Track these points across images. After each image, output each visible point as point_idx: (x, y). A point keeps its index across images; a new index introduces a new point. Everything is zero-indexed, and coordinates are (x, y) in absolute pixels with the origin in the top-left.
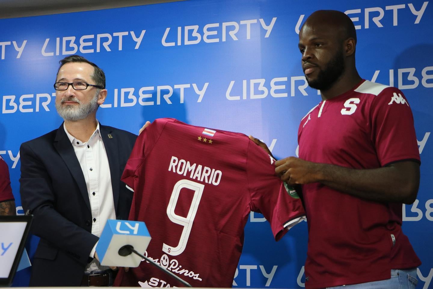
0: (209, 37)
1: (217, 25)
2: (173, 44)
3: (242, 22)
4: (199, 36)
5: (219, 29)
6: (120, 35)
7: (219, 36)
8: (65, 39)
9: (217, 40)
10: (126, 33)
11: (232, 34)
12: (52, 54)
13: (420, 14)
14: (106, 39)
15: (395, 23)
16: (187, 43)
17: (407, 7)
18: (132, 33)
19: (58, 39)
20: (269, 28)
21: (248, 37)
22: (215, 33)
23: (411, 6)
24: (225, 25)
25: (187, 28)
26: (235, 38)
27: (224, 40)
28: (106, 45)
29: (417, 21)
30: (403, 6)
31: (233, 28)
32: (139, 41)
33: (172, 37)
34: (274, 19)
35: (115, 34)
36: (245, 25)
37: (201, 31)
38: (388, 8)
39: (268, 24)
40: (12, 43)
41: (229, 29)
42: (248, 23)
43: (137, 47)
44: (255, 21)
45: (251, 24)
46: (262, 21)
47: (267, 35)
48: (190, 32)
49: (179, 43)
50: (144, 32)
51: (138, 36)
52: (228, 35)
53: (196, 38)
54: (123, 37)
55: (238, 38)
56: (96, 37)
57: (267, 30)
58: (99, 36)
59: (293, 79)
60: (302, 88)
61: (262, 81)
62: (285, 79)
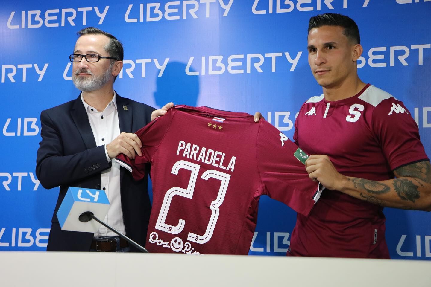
0: (170, 15)
1: (178, 3)
2: (135, 20)
3: (202, 1)
4: (160, 13)
5: (180, 7)
6: (85, 10)
7: (180, 13)
8: (30, 13)
9: (178, 18)
10: (90, 9)
11: (192, 12)
12: (17, 27)
14: (71, 14)
15: (345, 6)
16: (149, 19)
18: (96, 9)
19: (23, 13)
20: (228, 8)
21: (208, 16)
22: (176, 10)
24: (185, 3)
25: (149, 6)
26: (195, 17)
27: (184, 17)
28: (70, 19)
29: (365, 5)
31: (192, 6)
32: (102, 16)
33: (135, 14)
35: (79, 9)
36: (205, 4)
37: (162, 9)
39: (226, 3)
41: (189, 7)
42: (207, 2)
43: (100, 23)
45: (211, 4)
46: (221, 0)
47: (225, 14)
48: (152, 9)
51: (101, 12)
52: (188, 13)
53: (157, 15)
54: (88, 12)
55: (197, 16)
56: (60, 11)
57: (225, 10)
58: (64, 11)
59: (249, 56)
60: (257, 66)
61: (220, 58)
62: (242, 56)
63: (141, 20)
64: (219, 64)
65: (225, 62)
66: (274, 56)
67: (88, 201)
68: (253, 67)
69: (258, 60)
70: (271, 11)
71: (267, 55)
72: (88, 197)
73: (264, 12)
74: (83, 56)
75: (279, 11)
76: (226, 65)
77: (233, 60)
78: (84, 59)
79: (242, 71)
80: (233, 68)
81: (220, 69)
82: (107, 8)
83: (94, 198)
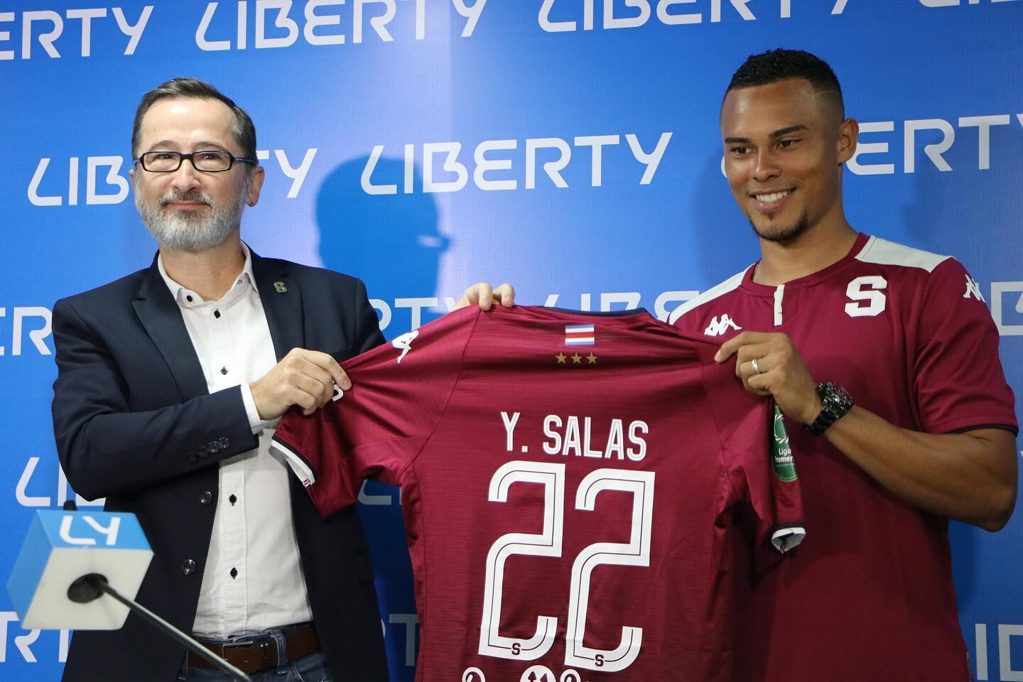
0: (319, 31)
2: (225, 45)
4: (293, 26)
5: (346, 12)
6: (86, 15)
7: (345, 28)
9: (339, 40)
10: (101, 13)
11: (378, 23)
14: (47, 26)
15: (785, 11)
16: (261, 43)
18: (118, 13)
20: (473, 14)
21: (420, 34)
22: (335, 20)
24: (359, 0)
25: (261, 6)
26: (386, 37)
27: (357, 38)
28: (46, 40)
31: (379, 9)
32: (135, 33)
33: (223, 26)
35: (71, 14)
36: (412, 4)
37: (297, 15)
39: (469, 3)
41: (370, 10)
43: (130, 50)
47: (468, 31)
48: (271, 15)
51: (132, 21)
52: (367, 28)
53: (284, 33)
54: (94, 21)
55: (392, 36)
56: (19, 18)
57: (466, 19)
58: (29, 17)
59: (532, 145)
60: (552, 169)
61: (454, 148)
62: (511, 144)
63: (242, 44)
64: (451, 165)
65: (466, 159)
66: (597, 143)
67: (91, 546)
68: (541, 175)
69: (554, 154)
70: (589, 25)
71: (580, 141)
72: (90, 533)
73: (571, 26)
74: (183, 157)
75: (610, 23)
76: (471, 166)
77: (489, 155)
78: (186, 162)
79: (511, 185)
80: (489, 176)
81: (454, 177)
82: (148, 11)
83: (105, 537)
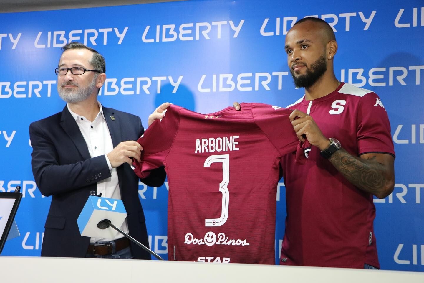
0: (184, 35)
1: (191, 25)
2: (152, 41)
3: (214, 23)
4: (175, 34)
5: (193, 29)
6: (105, 31)
7: (193, 34)
8: (56, 33)
9: (191, 38)
10: (111, 30)
11: (204, 33)
12: (44, 46)
13: (368, 22)
14: (93, 35)
15: (347, 29)
16: (164, 40)
17: (358, 15)
18: (116, 30)
19: (49, 33)
20: (238, 30)
21: (219, 37)
22: (190, 32)
23: (361, 14)
24: (198, 25)
25: (165, 27)
26: (207, 37)
27: (197, 38)
28: (92, 39)
29: (366, 28)
30: (354, 14)
31: (205, 28)
32: (122, 37)
33: (151, 34)
34: (242, 22)
35: (101, 30)
36: (216, 26)
37: (177, 30)
38: (341, 15)
39: (236, 25)
40: (8, 36)
41: (202, 28)
42: (219, 24)
43: (120, 42)
44: (225, 23)
45: (222, 26)
46: (231, 22)
47: (236, 36)
48: (168, 30)
49: (158, 40)
50: (126, 29)
51: (121, 33)
52: (201, 34)
53: (172, 36)
54: (108, 33)
55: (209, 37)
56: (83, 32)
57: (235, 31)
58: (86, 32)
59: (258, 75)
60: (264, 84)
61: (230, 76)
62: (250, 75)
64: (229, 82)
65: (235, 80)
66: (280, 74)
68: (260, 85)
69: (265, 78)
71: (274, 74)
73: (272, 34)
76: (236, 82)
77: (243, 79)
78: (69, 72)
79: (250, 89)
80: (242, 86)
81: (230, 86)
